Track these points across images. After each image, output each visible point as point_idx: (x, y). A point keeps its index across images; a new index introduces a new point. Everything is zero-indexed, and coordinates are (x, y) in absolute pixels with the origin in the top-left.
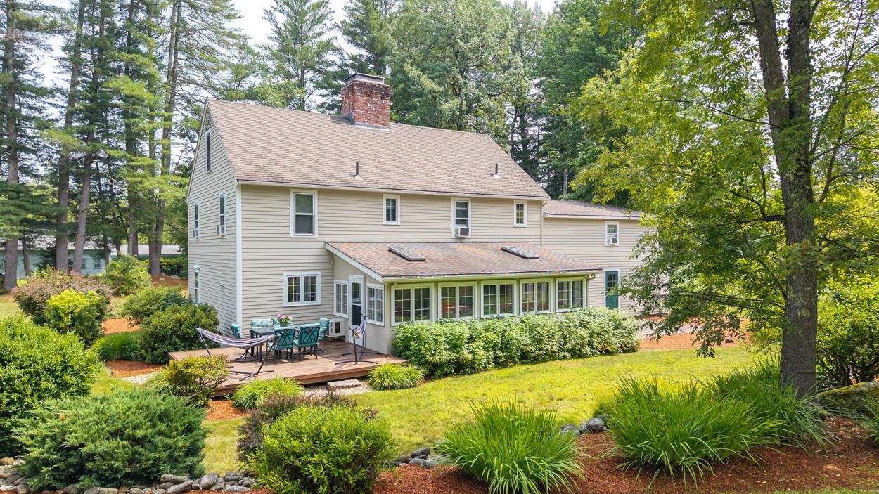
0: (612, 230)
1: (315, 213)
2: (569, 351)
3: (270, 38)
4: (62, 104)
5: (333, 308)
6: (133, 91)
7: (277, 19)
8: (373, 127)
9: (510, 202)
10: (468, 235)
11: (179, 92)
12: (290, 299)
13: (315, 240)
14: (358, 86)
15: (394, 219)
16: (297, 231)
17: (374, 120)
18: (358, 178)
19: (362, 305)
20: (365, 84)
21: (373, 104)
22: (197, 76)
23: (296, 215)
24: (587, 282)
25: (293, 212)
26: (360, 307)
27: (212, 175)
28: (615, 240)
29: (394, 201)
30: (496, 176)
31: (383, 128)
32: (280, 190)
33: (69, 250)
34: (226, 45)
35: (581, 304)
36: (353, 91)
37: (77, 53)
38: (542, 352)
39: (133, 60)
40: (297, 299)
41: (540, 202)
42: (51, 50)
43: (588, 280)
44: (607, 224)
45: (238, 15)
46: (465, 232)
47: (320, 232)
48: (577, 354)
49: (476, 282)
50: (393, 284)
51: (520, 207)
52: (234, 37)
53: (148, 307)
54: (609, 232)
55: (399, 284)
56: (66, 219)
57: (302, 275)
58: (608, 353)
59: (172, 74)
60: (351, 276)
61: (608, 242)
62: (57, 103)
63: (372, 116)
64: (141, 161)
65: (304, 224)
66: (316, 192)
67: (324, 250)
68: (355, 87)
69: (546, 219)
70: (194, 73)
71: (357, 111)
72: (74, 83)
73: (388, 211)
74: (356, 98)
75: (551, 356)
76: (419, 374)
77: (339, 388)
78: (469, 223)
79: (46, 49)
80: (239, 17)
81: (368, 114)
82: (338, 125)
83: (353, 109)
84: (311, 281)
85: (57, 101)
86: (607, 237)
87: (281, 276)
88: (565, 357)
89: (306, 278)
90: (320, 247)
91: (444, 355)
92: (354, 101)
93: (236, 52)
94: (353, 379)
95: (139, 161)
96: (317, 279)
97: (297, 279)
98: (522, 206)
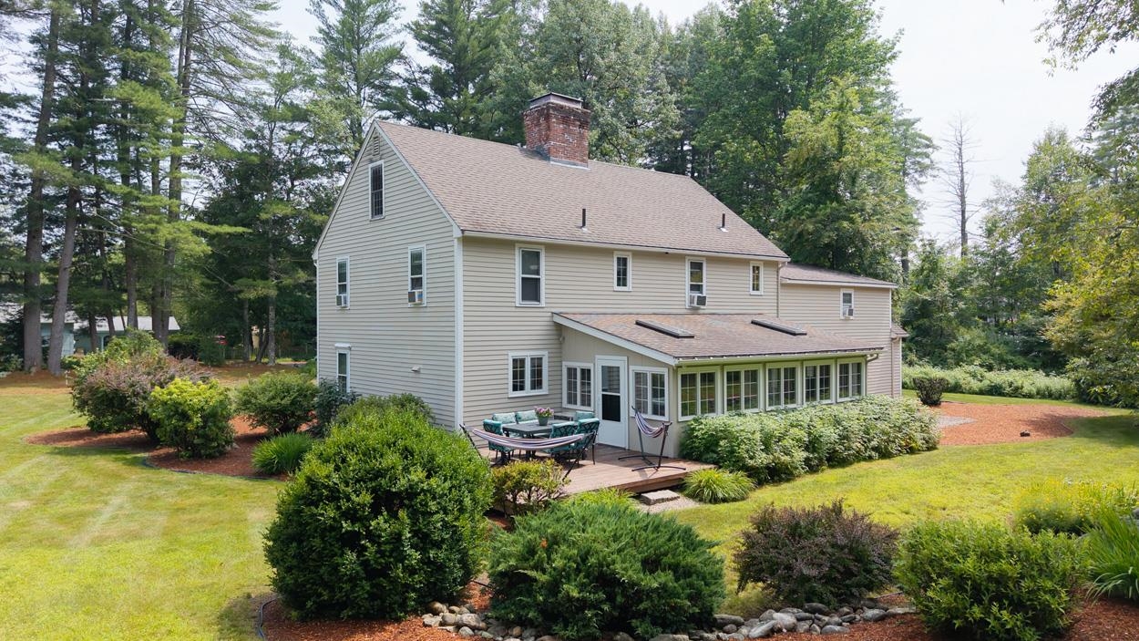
0: (847, 299)
1: (543, 277)
2: (874, 449)
3: (313, 38)
4: (27, 117)
5: (561, 398)
6: (151, 103)
7: (326, 14)
8: (569, 163)
9: (745, 262)
10: (704, 304)
11: (192, 106)
12: (515, 388)
13: (541, 310)
14: (554, 111)
15: (625, 285)
16: (523, 299)
17: (571, 156)
18: (585, 229)
19: (623, 395)
20: (562, 107)
21: (569, 134)
22: (214, 85)
23: (523, 278)
24: (866, 364)
25: (518, 275)
26: (619, 397)
27: (385, 223)
28: (851, 312)
29: (625, 260)
30: (724, 230)
31: (581, 165)
32: (502, 245)
33: (42, 324)
34: (256, 45)
35: (859, 392)
36: (548, 117)
37: (53, 45)
38: (851, 452)
39: (145, 60)
40: (522, 388)
41: (776, 263)
42: (19, 40)
43: (867, 362)
44: (843, 291)
45: (273, 6)
46: (702, 301)
47: (549, 301)
48: (885, 454)
49: (761, 365)
50: (681, 367)
51: (756, 269)
52: (270, 35)
53: (278, 400)
54: (844, 302)
55: (688, 366)
56: (38, 281)
57: (528, 355)
58: (912, 451)
59: (183, 80)
60: (597, 357)
61: (844, 314)
62: (18, 115)
63: (569, 149)
64: (154, 200)
65: (531, 289)
66: (543, 247)
67: (551, 323)
68: (551, 112)
69: (784, 286)
70: (212, 81)
71: (552, 143)
72: (47, 89)
73: (619, 274)
74: (552, 125)
75: (859, 457)
76: (747, 482)
77: (658, 501)
78: (704, 288)
79: (11, 38)
80: (275, 8)
81: (564, 147)
82: (531, 160)
83: (547, 139)
84: (537, 363)
85: (20, 112)
86: (842, 307)
87: (506, 357)
88: (870, 458)
89: (532, 359)
90: (548, 319)
91: (762, 459)
92: (549, 128)
93: (275, 57)
94: (665, 489)
95: (150, 201)
96: (544, 360)
97: (522, 361)
98: (758, 268)
